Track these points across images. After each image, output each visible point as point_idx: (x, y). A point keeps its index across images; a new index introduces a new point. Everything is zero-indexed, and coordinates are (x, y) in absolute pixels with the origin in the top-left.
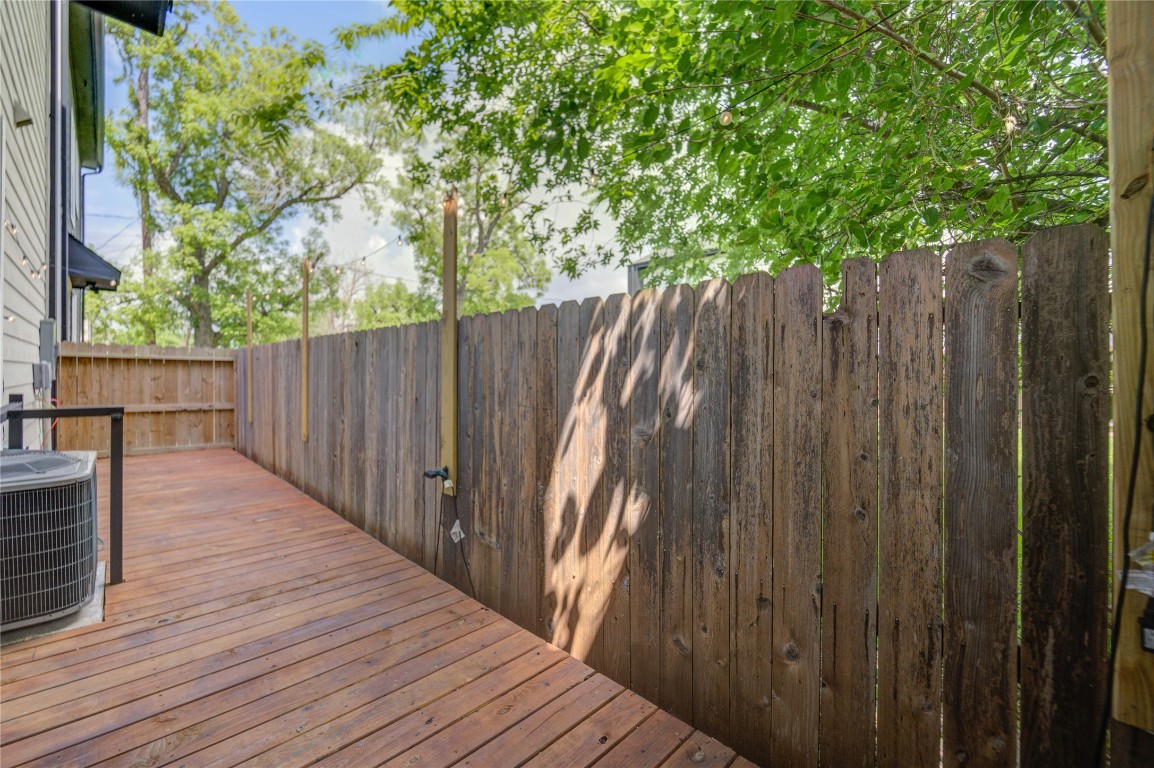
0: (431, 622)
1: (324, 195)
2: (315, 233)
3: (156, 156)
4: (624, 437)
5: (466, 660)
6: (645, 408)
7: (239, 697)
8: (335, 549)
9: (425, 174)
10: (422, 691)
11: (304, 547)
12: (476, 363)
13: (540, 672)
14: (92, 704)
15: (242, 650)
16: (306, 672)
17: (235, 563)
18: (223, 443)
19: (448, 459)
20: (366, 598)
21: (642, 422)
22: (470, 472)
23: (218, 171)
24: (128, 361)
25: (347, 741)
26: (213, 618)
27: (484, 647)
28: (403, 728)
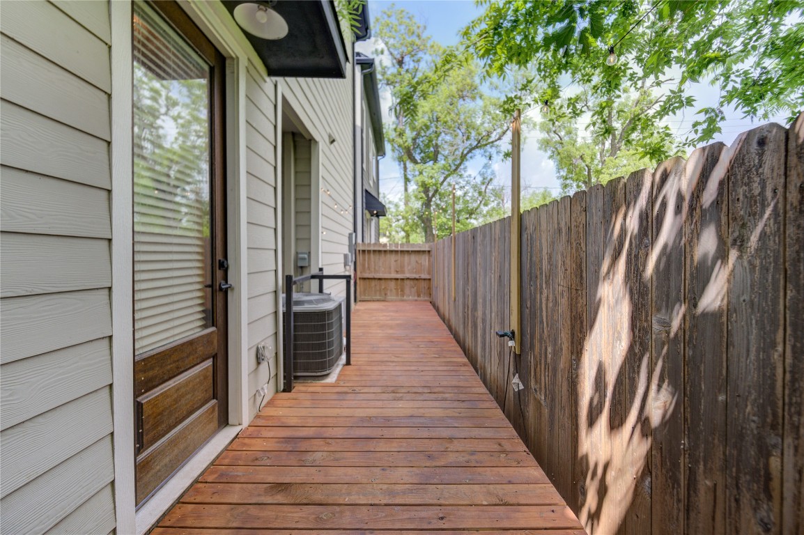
0: (482, 446)
1: (491, 140)
2: (486, 166)
3: (406, 141)
4: (645, 325)
5: (491, 486)
6: (668, 296)
7: (361, 446)
8: (450, 374)
9: (512, 105)
10: (450, 494)
11: (433, 368)
12: (531, 248)
13: (546, 529)
14: (310, 422)
15: (374, 419)
16: (394, 446)
17: (398, 368)
18: (426, 298)
19: (514, 326)
20: (450, 413)
21: (663, 311)
22: (529, 337)
23: (434, 142)
24: (385, 251)
25: (390, 502)
26: (372, 396)
27: (510, 483)
28: (424, 513)
